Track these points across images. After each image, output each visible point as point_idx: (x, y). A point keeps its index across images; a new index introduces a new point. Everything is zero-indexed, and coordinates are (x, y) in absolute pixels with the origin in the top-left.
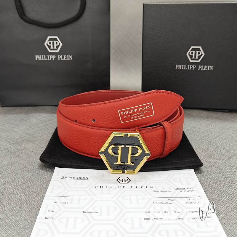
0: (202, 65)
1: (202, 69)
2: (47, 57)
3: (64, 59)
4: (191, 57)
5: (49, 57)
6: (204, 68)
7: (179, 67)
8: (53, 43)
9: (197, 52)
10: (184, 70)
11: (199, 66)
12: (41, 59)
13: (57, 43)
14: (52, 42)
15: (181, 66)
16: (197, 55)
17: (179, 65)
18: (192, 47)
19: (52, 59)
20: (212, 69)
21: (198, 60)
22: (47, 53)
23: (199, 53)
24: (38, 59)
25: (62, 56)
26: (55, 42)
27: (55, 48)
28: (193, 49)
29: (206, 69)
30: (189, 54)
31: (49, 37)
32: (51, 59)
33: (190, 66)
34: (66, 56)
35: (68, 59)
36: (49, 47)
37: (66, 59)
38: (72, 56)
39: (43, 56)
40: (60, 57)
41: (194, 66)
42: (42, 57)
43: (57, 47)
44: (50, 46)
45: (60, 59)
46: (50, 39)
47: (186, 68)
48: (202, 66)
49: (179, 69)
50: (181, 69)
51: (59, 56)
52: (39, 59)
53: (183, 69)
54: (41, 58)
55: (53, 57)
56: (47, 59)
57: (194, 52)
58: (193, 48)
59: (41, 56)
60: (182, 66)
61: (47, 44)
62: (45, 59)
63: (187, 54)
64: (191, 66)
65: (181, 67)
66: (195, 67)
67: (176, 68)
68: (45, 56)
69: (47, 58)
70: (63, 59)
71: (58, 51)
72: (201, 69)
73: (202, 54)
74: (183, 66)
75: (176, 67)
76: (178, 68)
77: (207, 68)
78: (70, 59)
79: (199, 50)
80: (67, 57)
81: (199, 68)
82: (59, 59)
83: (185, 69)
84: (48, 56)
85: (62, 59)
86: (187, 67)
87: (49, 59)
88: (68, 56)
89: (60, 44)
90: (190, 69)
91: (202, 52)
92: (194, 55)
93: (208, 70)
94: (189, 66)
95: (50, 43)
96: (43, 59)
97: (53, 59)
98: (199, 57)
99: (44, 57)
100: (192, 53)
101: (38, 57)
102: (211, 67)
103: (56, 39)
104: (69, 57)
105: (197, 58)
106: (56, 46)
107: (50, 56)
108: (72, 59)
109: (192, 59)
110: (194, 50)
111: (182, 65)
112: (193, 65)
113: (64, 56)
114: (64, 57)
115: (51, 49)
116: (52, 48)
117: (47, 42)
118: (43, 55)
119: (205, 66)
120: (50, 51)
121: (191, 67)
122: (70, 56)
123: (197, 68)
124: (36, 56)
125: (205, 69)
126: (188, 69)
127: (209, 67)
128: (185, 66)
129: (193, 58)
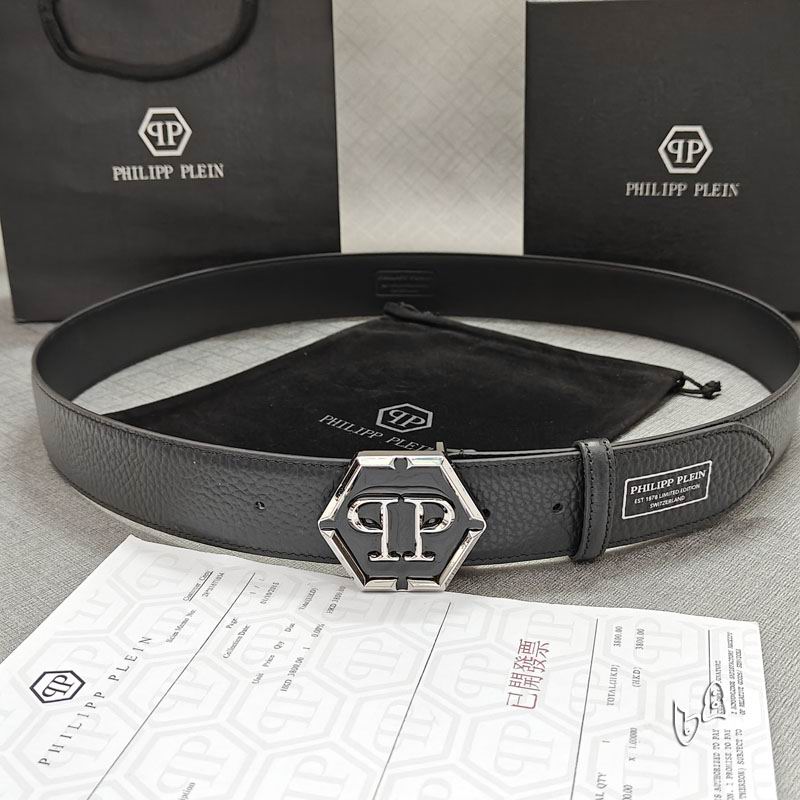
0: (704, 183)
1: (705, 195)
2: (146, 172)
3: (200, 176)
4: (672, 157)
5: (155, 170)
6: (710, 191)
7: (637, 190)
8: (165, 128)
9: (691, 143)
10: (650, 196)
11: (697, 185)
12: (130, 178)
13: (175, 128)
14: (159, 125)
15: (642, 185)
16: (691, 152)
17: (637, 185)
18: (676, 129)
19: (162, 175)
20: (736, 193)
21: (693, 165)
22: (147, 160)
23: (696, 147)
24: (120, 177)
25: (192, 167)
26: (169, 125)
27: (171, 142)
28: (677, 135)
29: (717, 193)
30: (666, 148)
31: (152, 112)
32: (159, 177)
33: (668, 187)
34: (205, 166)
35: (211, 176)
36: (154, 140)
37: (205, 176)
38: (222, 166)
39: (134, 168)
40: (186, 169)
41: (680, 185)
42: (132, 171)
43: (178, 139)
44: (157, 138)
45: (188, 175)
46: (155, 118)
47: (657, 192)
48: (706, 185)
49: (636, 194)
50: (641, 194)
51: (183, 167)
52: (124, 178)
53: (647, 194)
54: (129, 174)
55: (167, 170)
56: (147, 178)
57: (681, 143)
58: (677, 133)
59: (128, 169)
60: (645, 187)
61: (146, 133)
62: (142, 178)
63: (661, 150)
64: (671, 185)
65: (642, 188)
66: (685, 187)
67: (628, 194)
68: (141, 169)
69: (149, 175)
70: (197, 177)
71: (178, 152)
72: (702, 193)
73: (705, 150)
74: (648, 185)
75: (628, 189)
76: (633, 192)
77: (722, 191)
78: (217, 176)
79: (696, 136)
80: (207, 170)
81: (697, 190)
82: (184, 177)
83: (653, 194)
84: (151, 168)
85: (192, 176)
86: (660, 189)
87: (152, 177)
88: (210, 167)
89: (184, 131)
90: (670, 194)
91: (705, 142)
92: (680, 152)
93: (724, 195)
94: (665, 185)
95: (155, 129)
96: (136, 178)
97: (167, 177)
98: (697, 157)
99: (138, 170)
100: (676, 146)
101: (121, 172)
102: (732, 186)
103: (173, 117)
104: (213, 168)
105: (690, 160)
106: (174, 137)
107: (157, 168)
108: (222, 174)
109: (676, 166)
110: (681, 138)
111: (646, 182)
112: (678, 182)
113: (199, 167)
114: (200, 171)
115: (158, 148)
116: (161, 142)
117: (146, 125)
118: (137, 165)
119: (714, 185)
120: (156, 153)
121: (671, 190)
122: (216, 167)
123: (691, 189)
124: (115, 169)
125: (713, 194)
126: (664, 194)
127: (726, 186)
128: (654, 185)
129: (679, 160)
